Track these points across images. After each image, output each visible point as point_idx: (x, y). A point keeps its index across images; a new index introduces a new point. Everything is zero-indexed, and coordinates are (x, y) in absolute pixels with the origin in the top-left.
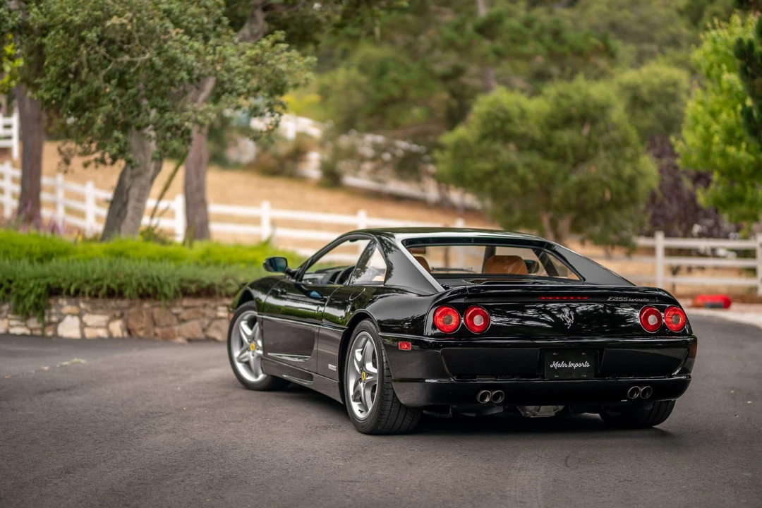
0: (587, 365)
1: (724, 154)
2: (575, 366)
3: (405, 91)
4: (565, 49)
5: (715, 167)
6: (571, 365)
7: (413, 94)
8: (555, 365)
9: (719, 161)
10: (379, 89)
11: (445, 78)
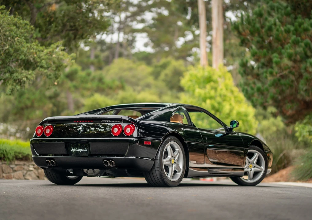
3: (33, 103)
4: (104, 86)
7: (36, 104)
10: (20, 102)
11: (50, 98)
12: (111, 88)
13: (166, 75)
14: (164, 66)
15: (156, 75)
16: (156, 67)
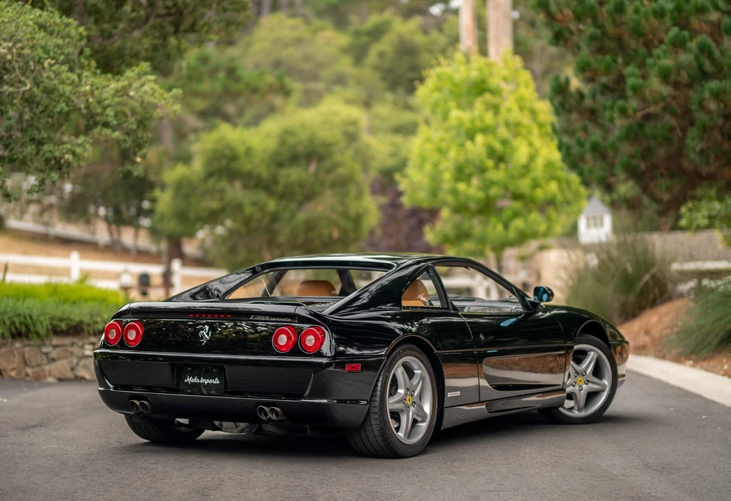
0: (217, 381)
1: (454, 192)
2: (206, 382)
4: (240, 87)
5: (445, 203)
6: (202, 380)
8: (189, 380)
9: (450, 199)
12: (255, 91)
13: (382, 55)
14: (377, 33)
15: (358, 54)
16: (357, 34)
